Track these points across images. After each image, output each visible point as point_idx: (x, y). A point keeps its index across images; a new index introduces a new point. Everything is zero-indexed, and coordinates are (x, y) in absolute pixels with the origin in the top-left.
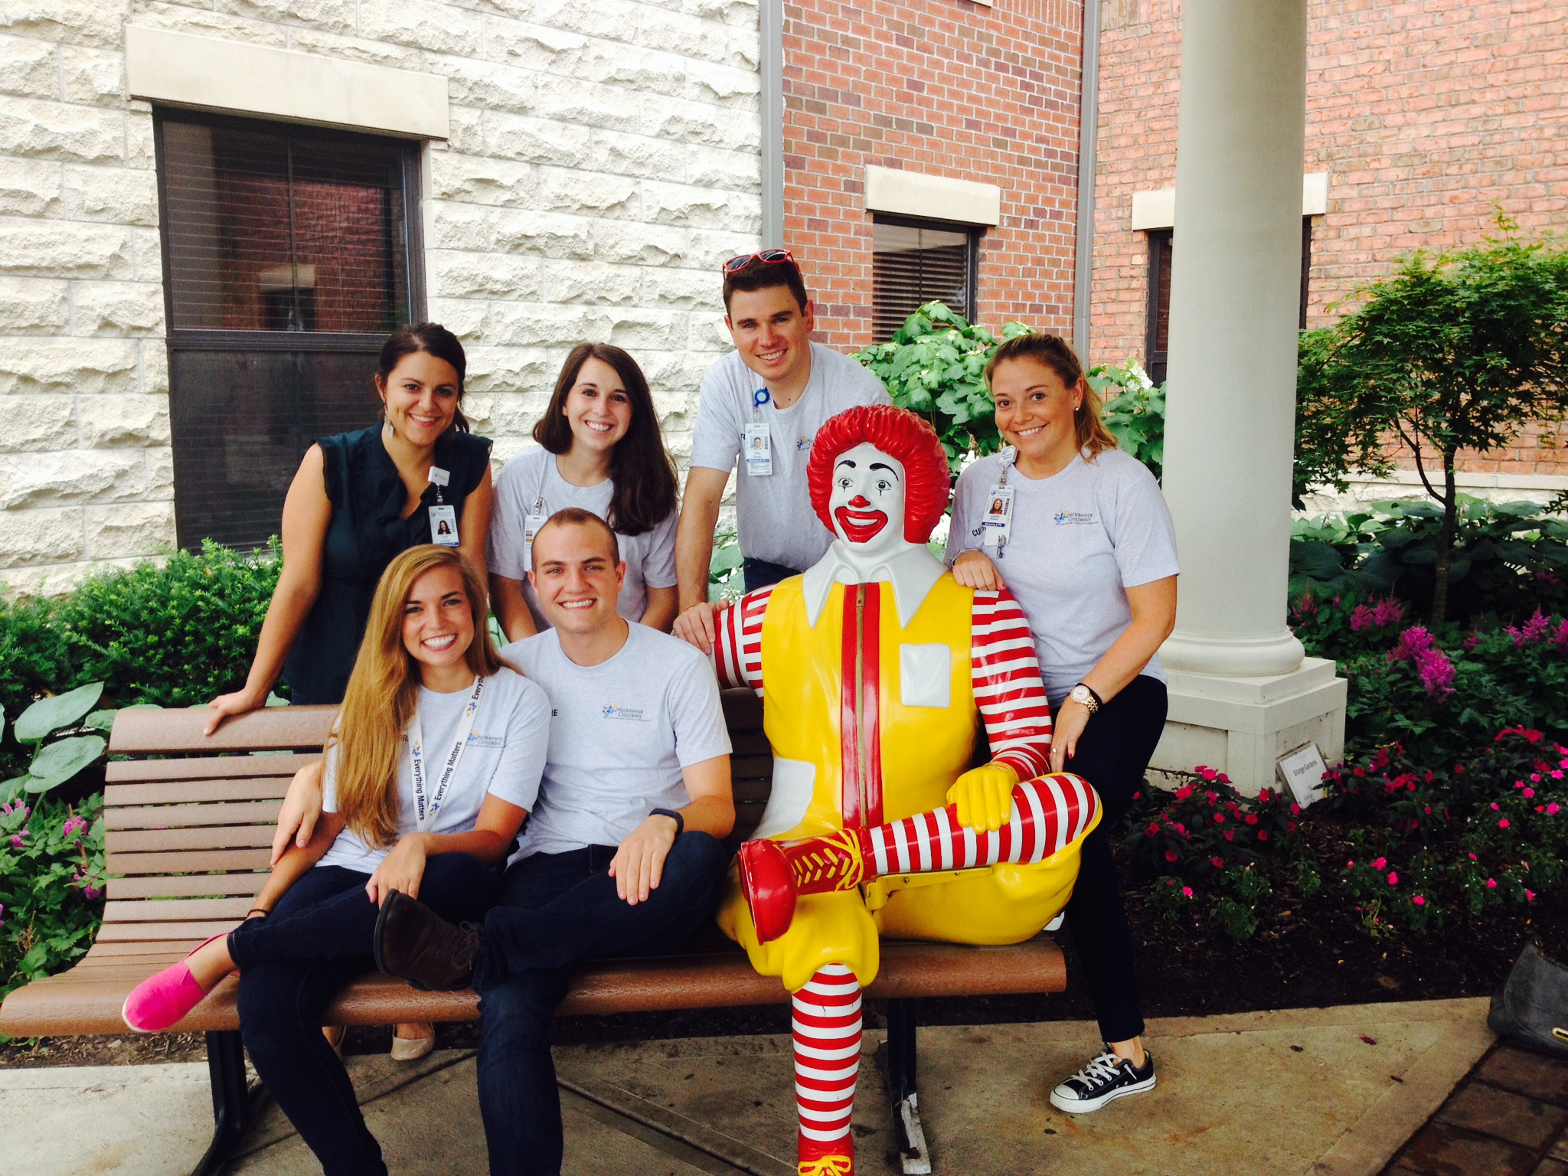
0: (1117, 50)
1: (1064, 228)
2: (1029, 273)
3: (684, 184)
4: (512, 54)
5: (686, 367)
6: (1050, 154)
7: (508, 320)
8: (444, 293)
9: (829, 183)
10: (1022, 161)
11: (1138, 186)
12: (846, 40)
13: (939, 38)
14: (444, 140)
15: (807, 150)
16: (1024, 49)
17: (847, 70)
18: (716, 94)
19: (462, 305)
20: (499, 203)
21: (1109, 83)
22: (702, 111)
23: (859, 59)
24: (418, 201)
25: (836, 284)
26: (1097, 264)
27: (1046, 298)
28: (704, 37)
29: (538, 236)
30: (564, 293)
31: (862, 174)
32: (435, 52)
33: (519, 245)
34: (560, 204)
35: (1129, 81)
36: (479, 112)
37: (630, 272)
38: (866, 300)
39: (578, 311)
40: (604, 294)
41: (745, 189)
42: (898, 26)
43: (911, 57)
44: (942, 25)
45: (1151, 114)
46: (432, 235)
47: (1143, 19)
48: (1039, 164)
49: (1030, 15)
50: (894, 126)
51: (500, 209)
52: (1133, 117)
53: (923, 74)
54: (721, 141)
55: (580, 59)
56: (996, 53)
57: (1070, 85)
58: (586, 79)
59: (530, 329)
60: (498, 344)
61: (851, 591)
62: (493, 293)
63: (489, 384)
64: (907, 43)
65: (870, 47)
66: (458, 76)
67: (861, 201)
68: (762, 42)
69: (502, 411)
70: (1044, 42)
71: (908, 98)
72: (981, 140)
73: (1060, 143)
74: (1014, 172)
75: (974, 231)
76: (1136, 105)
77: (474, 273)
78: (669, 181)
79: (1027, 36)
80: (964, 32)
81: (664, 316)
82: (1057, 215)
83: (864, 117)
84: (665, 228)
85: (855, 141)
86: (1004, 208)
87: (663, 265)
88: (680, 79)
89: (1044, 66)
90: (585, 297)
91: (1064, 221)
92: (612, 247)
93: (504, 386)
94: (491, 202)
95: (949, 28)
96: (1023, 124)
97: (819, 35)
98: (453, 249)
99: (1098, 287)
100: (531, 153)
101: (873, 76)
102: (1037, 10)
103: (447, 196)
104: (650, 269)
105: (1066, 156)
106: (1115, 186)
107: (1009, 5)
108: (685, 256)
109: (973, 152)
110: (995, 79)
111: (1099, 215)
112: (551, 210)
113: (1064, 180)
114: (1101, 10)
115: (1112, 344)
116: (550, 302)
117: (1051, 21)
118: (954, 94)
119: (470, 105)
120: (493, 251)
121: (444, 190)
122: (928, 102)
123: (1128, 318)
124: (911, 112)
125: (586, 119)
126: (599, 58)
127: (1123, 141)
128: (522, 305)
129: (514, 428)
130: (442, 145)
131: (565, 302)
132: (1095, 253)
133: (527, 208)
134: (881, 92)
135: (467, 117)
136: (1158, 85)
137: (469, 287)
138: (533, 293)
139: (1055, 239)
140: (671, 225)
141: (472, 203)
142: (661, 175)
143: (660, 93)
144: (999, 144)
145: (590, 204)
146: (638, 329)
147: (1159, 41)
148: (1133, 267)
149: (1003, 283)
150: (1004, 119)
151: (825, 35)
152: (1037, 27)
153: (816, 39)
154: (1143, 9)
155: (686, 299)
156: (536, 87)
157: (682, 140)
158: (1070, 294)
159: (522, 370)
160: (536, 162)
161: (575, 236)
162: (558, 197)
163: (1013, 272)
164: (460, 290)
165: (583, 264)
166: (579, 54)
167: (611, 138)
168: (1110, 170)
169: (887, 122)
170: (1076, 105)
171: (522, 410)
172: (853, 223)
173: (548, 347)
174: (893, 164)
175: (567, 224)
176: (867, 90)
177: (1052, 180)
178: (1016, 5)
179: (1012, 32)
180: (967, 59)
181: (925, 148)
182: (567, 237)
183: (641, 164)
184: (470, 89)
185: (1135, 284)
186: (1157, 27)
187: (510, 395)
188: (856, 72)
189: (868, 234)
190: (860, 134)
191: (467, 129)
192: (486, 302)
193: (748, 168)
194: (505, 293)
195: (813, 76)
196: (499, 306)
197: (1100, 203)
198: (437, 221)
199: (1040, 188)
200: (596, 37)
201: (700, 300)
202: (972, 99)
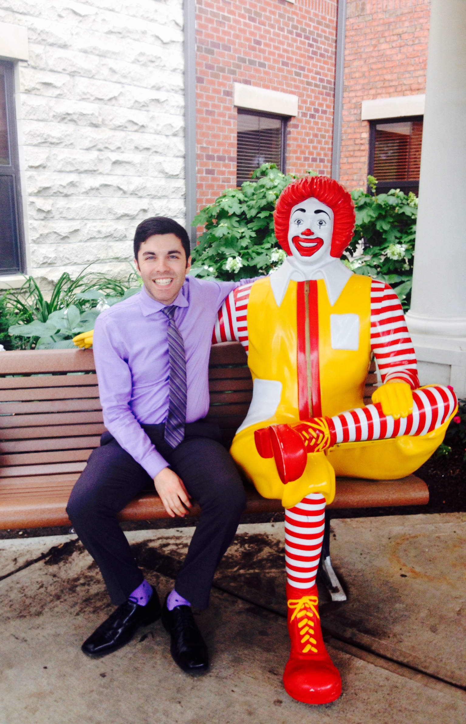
0: (355, 28)
1: (327, 119)
2: (311, 141)
3: (146, 88)
4: (60, 16)
5: (149, 185)
6: (322, 80)
7: (59, 158)
8: (27, 143)
9: (216, 91)
10: (309, 84)
11: (365, 97)
12: (224, 18)
13: (269, 18)
14: (26, 61)
15: (205, 73)
16: (309, 26)
17: (225, 33)
18: (162, 41)
19: (36, 149)
20: (54, 96)
21: (350, 45)
22: (156, 50)
23: (230, 27)
24: (12, 94)
25: (220, 144)
26: (344, 137)
27: (319, 154)
28: (156, 11)
29: (74, 114)
30: (87, 144)
31: (232, 87)
32: (21, 14)
33: (64, 119)
34: (84, 97)
35: (360, 44)
36: (43, 47)
37: (120, 134)
38: (233, 153)
39: (94, 154)
40: (107, 145)
41: (176, 92)
42: (249, 11)
43: (256, 28)
44: (271, 12)
45: (371, 61)
46: (21, 112)
47: (368, 12)
48: (316, 86)
49: (312, 9)
50: (247, 63)
51: (55, 99)
52: (362, 62)
53: (261, 36)
54: (164, 66)
55: (94, 20)
56: (295, 27)
57: (330, 46)
58: (97, 31)
59: (71, 164)
60: (55, 171)
61: (301, 285)
62: (52, 143)
63: (51, 192)
64: (253, 20)
65: (236, 22)
66: (33, 27)
67: (231, 101)
68: (185, 15)
69: (58, 206)
70: (319, 23)
71: (254, 49)
72: (289, 72)
73: (326, 75)
74: (305, 89)
75: (285, 119)
76: (364, 56)
77: (42, 132)
78: (139, 86)
79: (311, 20)
80: (281, 16)
81: (137, 158)
82: (324, 112)
83: (233, 57)
84: (137, 111)
85: (228, 70)
86: (300, 107)
87: (136, 131)
88: (144, 33)
89: (319, 35)
90: (98, 147)
91: (328, 115)
92: (111, 120)
93: (58, 193)
94: (50, 95)
95: (274, 13)
96: (309, 65)
97: (211, 14)
98: (31, 119)
99: (344, 149)
100: (70, 69)
101: (237, 37)
102: (316, 6)
103: (28, 92)
104: (130, 133)
105: (329, 82)
106: (353, 97)
107: (302, 3)
108: (147, 127)
109: (285, 78)
110: (295, 41)
111: (345, 113)
112: (80, 100)
113: (328, 94)
114: (346, 7)
115: (351, 178)
116: (81, 149)
117: (322, 13)
118: (276, 48)
119: (39, 43)
120: (51, 121)
121: (26, 88)
122: (263, 51)
123: (359, 165)
124: (256, 56)
125: (97, 52)
126: (104, 20)
127: (357, 75)
128: (66, 150)
129: (64, 216)
130: (25, 64)
131: (88, 149)
132: (343, 132)
133: (68, 99)
134: (241, 45)
135: (38, 49)
136: (375, 46)
137: (40, 140)
138: (72, 144)
139: (323, 124)
140: (140, 110)
141: (40, 95)
142: (135, 83)
143: (134, 40)
144: (298, 74)
145: (100, 97)
146: (124, 164)
147: (375, 23)
148: (362, 139)
149: (299, 146)
150: (299, 61)
151: (214, 15)
152: (316, 15)
153: (209, 16)
154: (368, 7)
155: (148, 149)
156: (72, 35)
157: (145, 65)
158: (330, 153)
159: (68, 184)
160: (72, 74)
161: (92, 114)
162: (84, 93)
163: (304, 140)
164: (35, 142)
165: (96, 129)
166: (93, 17)
167: (110, 62)
168: (350, 89)
169: (244, 61)
170: (334, 56)
171: (68, 206)
172: (227, 113)
173: (81, 173)
174: (247, 82)
175: (88, 108)
176: (234, 43)
177: (322, 94)
178: (306, 3)
179: (304, 17)
180: (282, 30)
181: (262, 75)
182: (88, 115)
183: (125, 77)
184: (39, 34)
185: (363, 148)
186: (375, 16)
187: (61, 198)
188: (229, 34)
189: (234, 118)
190: (230, 66)
191: (38, 56)
192: (48, 148)
193: (178, 81)
194: (58, 144)
195: (208, 35)
196: (55, 150)
197: (345, 107)
198: (23, 105)
199: (317, 98)
200: (102, 8)
201: (154, 149)
202: (285, 51)
